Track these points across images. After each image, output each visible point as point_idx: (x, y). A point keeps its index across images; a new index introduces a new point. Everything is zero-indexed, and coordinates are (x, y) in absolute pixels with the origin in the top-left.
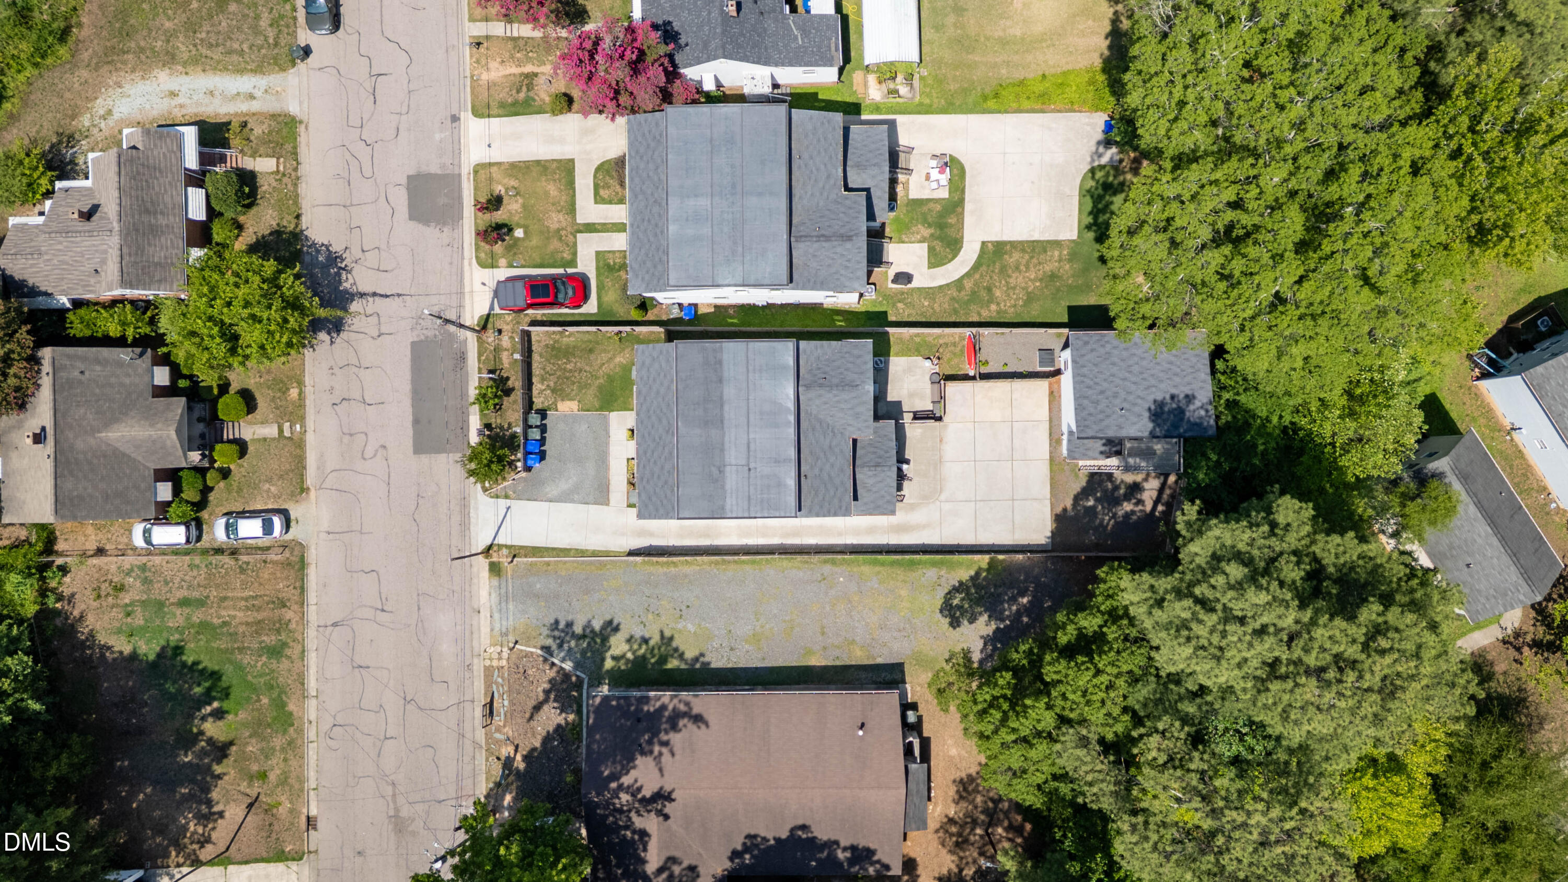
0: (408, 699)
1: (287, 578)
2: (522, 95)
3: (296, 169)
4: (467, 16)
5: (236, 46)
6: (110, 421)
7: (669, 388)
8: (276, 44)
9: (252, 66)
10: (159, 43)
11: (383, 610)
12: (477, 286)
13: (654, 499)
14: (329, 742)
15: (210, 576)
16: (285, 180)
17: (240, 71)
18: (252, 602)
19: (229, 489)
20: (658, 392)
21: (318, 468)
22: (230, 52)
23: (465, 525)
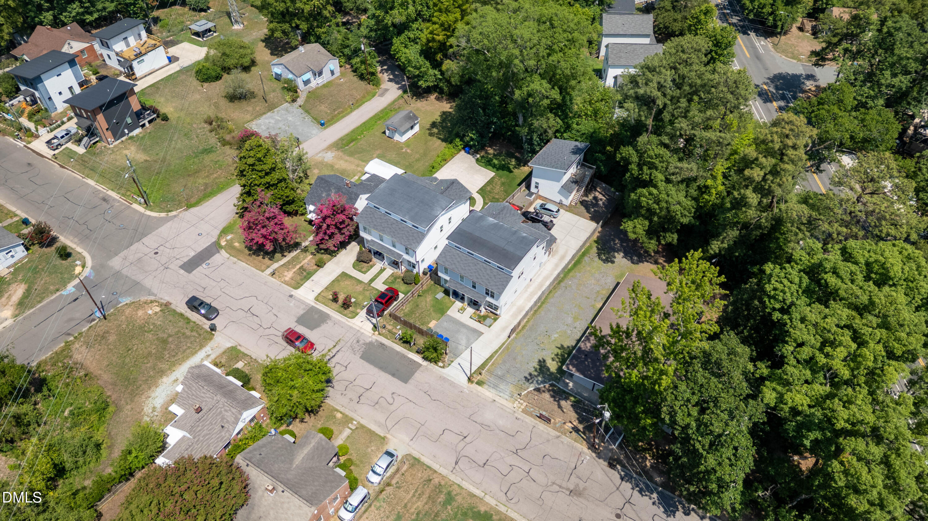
0: (515, 451)
1: (418, 470)
2: (305, 273)
3: (251, 358)
4: (260, 272)
5: (185, 347)
6: (291, 462)
7: (459, 257)
8: (200, 335)
9: (198, 347)
10: (151, 373)
11: (465, 437)
12: (361, 324)
13: (498, 284)
14: (513, 501)
15: (389, 504)
16: (252, 364)
17: (196, 352)
18: (417, 494)
19: (357, 466)
20: (458, 262)
21: (379, 426)
22: (184, 351)
23: (452, 384)
